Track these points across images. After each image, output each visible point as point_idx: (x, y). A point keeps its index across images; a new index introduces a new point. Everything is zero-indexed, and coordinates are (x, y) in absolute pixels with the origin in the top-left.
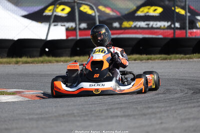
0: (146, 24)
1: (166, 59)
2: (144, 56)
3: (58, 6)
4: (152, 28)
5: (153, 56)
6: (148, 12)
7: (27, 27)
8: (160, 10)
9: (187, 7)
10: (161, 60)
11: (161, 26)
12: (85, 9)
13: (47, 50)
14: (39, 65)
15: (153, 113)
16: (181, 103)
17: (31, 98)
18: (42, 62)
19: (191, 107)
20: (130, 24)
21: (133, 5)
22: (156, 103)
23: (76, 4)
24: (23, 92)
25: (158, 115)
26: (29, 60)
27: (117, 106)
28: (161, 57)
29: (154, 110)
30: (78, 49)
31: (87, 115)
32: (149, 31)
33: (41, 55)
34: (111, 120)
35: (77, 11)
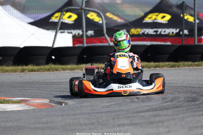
0: (155, 31)
1: (174, 66)
2: (152, 64)
3: (64, 13)
4: (160, 35)
5: (161, 64)
6: (155, 19)
7: (33, 34)
8: (168, 17)
9: (196, 13)
10: (169, 67)
12: (92, 16)
13: (53, 57)
14: (45, 72)
15: (162, 122)
16: (189, 111)
17: (37, 107)
18: (48, 70)
19: (199, 115)
21: (141, 12)
23: (83, 11)
24: (28, 100)
25: (166, 124)
26: (35, 68)
28: (169, 64)
29: (162, 118)
30: (85, 56)
31: (93, 124)
33: (47, 63)
34: (117, 129)
35: (84, 17)
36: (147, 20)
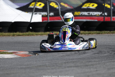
0: (88, 13)
1: (99, 33)
2: (87, 32)
4: (91, 15)
5: (92, 32)
6: (89, 6)
7: (19, 15)
8: (96, 5)
9: (112, 3)
10: (96, 34)
11: (96, 15)
12: (53, 4)
13: (31, 28)
14: (26, 36)
15: (93, 65)
16: (108, 59)
17: (22, 56)
18: (28, 35)
19: (114, 62)
20: (78, 13)
21: (80, 2)
22: (93, 59)
23: (48, 2)
24: (17, 52)
25: (95, 66)
26: (21, 34)
27: (71, 61)
28: (96, 32)
29: (92, 63)
30: (49, 27)
31: (54, 66)
32: (89, 17)
33: (27, 31)
34: (67, 69)
35: (48, 5)
36: (84, 7)
